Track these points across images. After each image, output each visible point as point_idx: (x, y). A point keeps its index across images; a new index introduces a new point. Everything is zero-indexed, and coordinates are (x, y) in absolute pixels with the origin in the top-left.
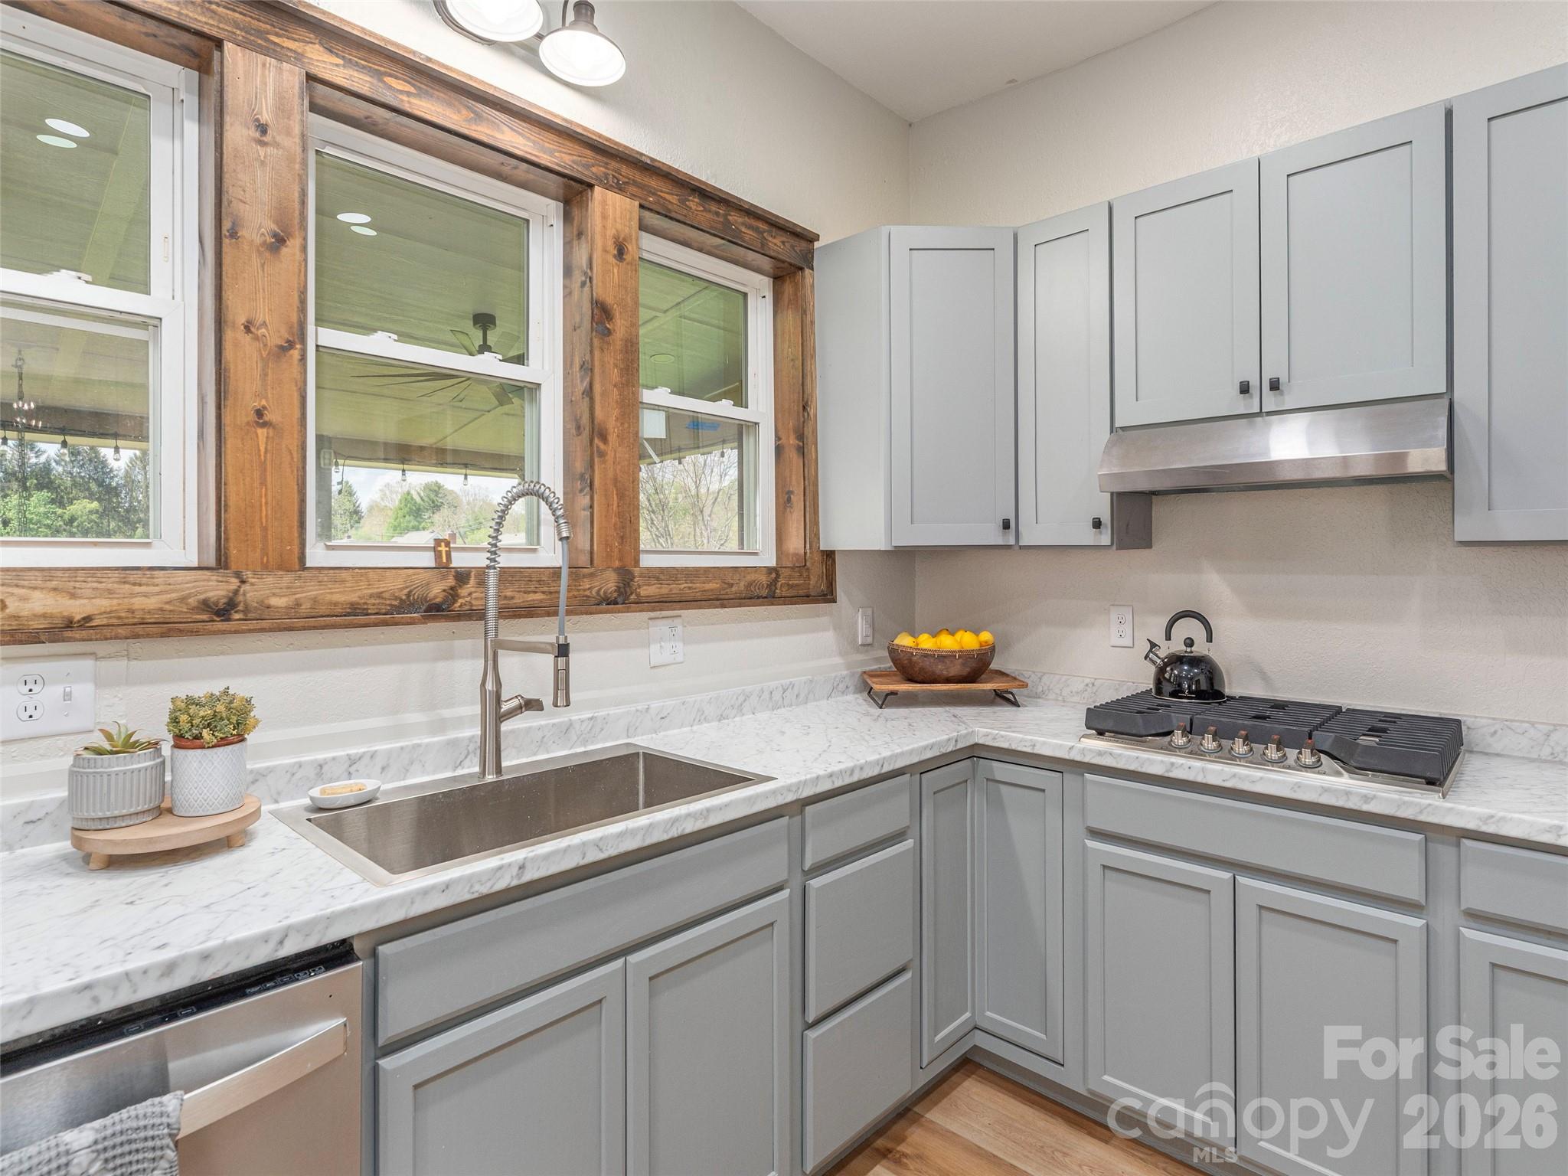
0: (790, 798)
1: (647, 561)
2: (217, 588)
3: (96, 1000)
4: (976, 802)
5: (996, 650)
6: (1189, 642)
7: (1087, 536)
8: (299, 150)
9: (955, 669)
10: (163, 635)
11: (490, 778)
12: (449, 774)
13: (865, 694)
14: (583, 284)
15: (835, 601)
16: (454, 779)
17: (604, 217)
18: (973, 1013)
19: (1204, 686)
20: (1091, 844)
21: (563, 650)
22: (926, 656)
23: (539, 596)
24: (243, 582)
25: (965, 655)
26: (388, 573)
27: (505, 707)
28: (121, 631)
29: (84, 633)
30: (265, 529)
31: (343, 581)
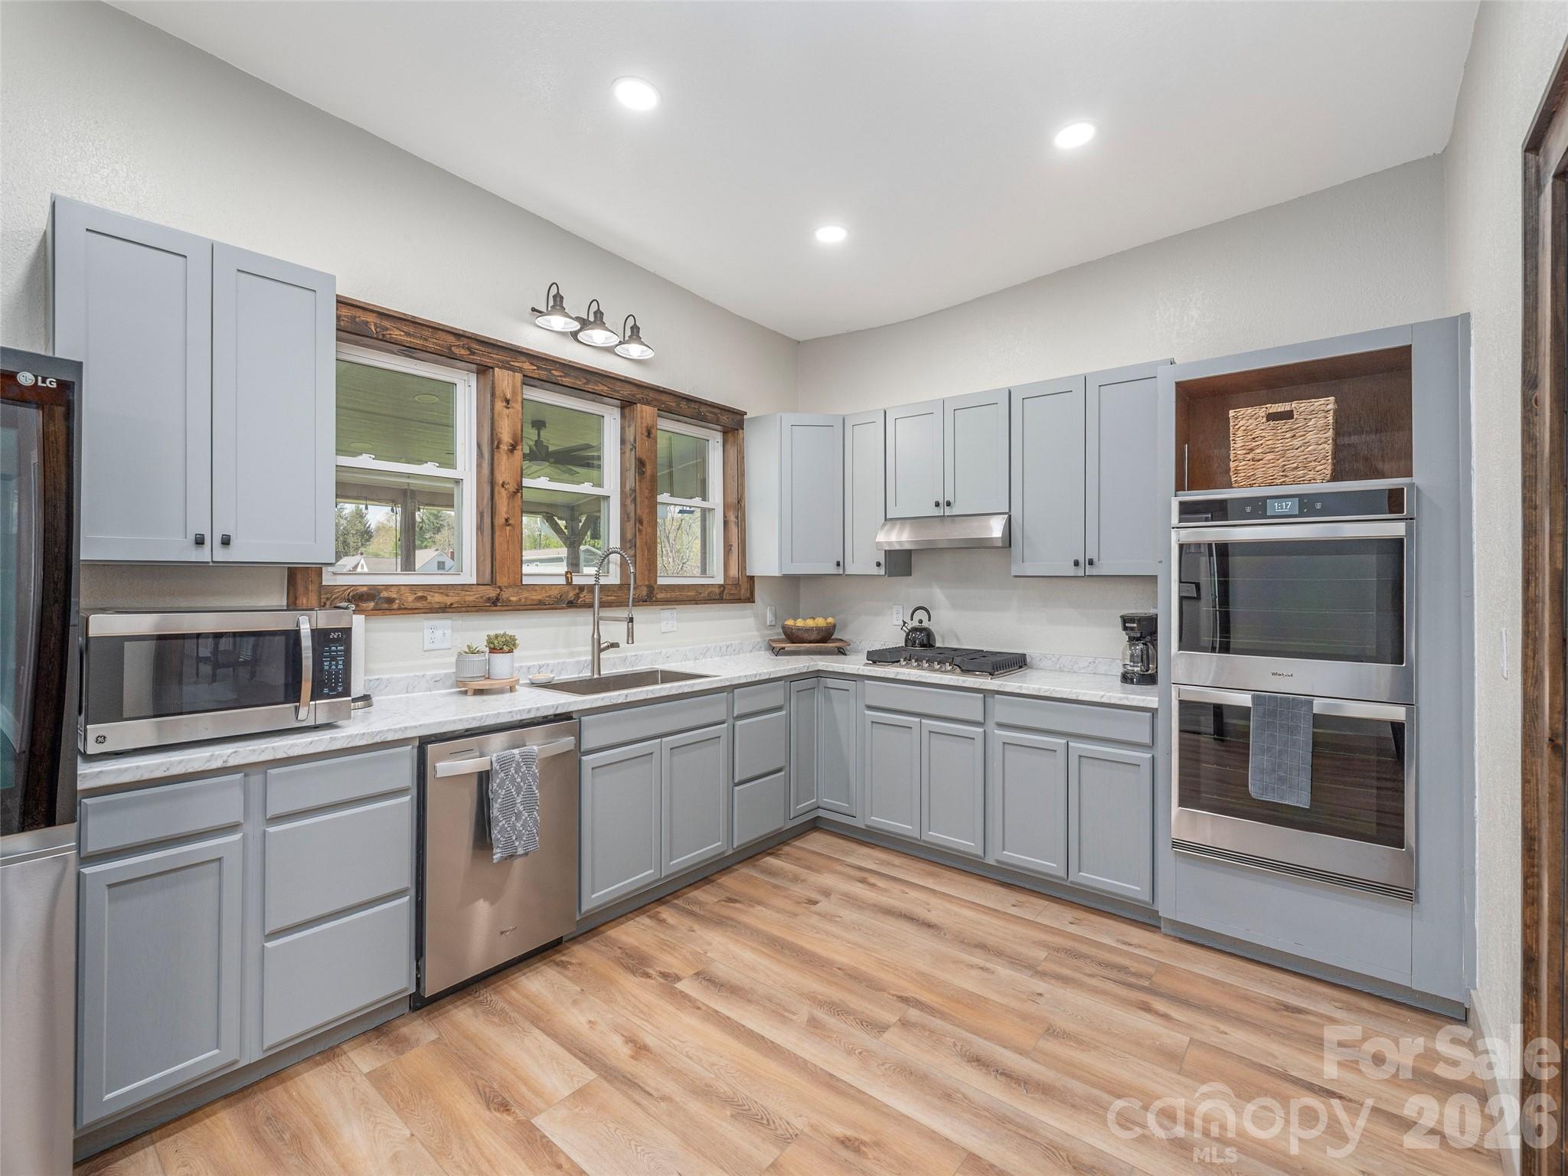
0: (728, 684)
1: (661, 581)
2: (492, 593)
3: (512, 716)
4: (819, 697)
5: (837, 627)
6: (921, 621)
7: (875, 571)
8: (521, 408)
9: (814, 636)
10: (477, 611)
11: (596, 676)
12: (577, 676)
13: (770, 651)
14: (631, 450)
15: (754, 602)
16: (579, 677)
17: (642, 418)
18: (817, 799)
19: (925, 642)
20: (866, 712)
21: (631, 620)
22: (799, 629)
23: (613, 598)
24: (501, 590)
25: (819, 629)
26: (554, 587)
27: (602, 646)
28: (463, 609)
29: (451, 610)
30: (509, 568)
31: (536, 590)
